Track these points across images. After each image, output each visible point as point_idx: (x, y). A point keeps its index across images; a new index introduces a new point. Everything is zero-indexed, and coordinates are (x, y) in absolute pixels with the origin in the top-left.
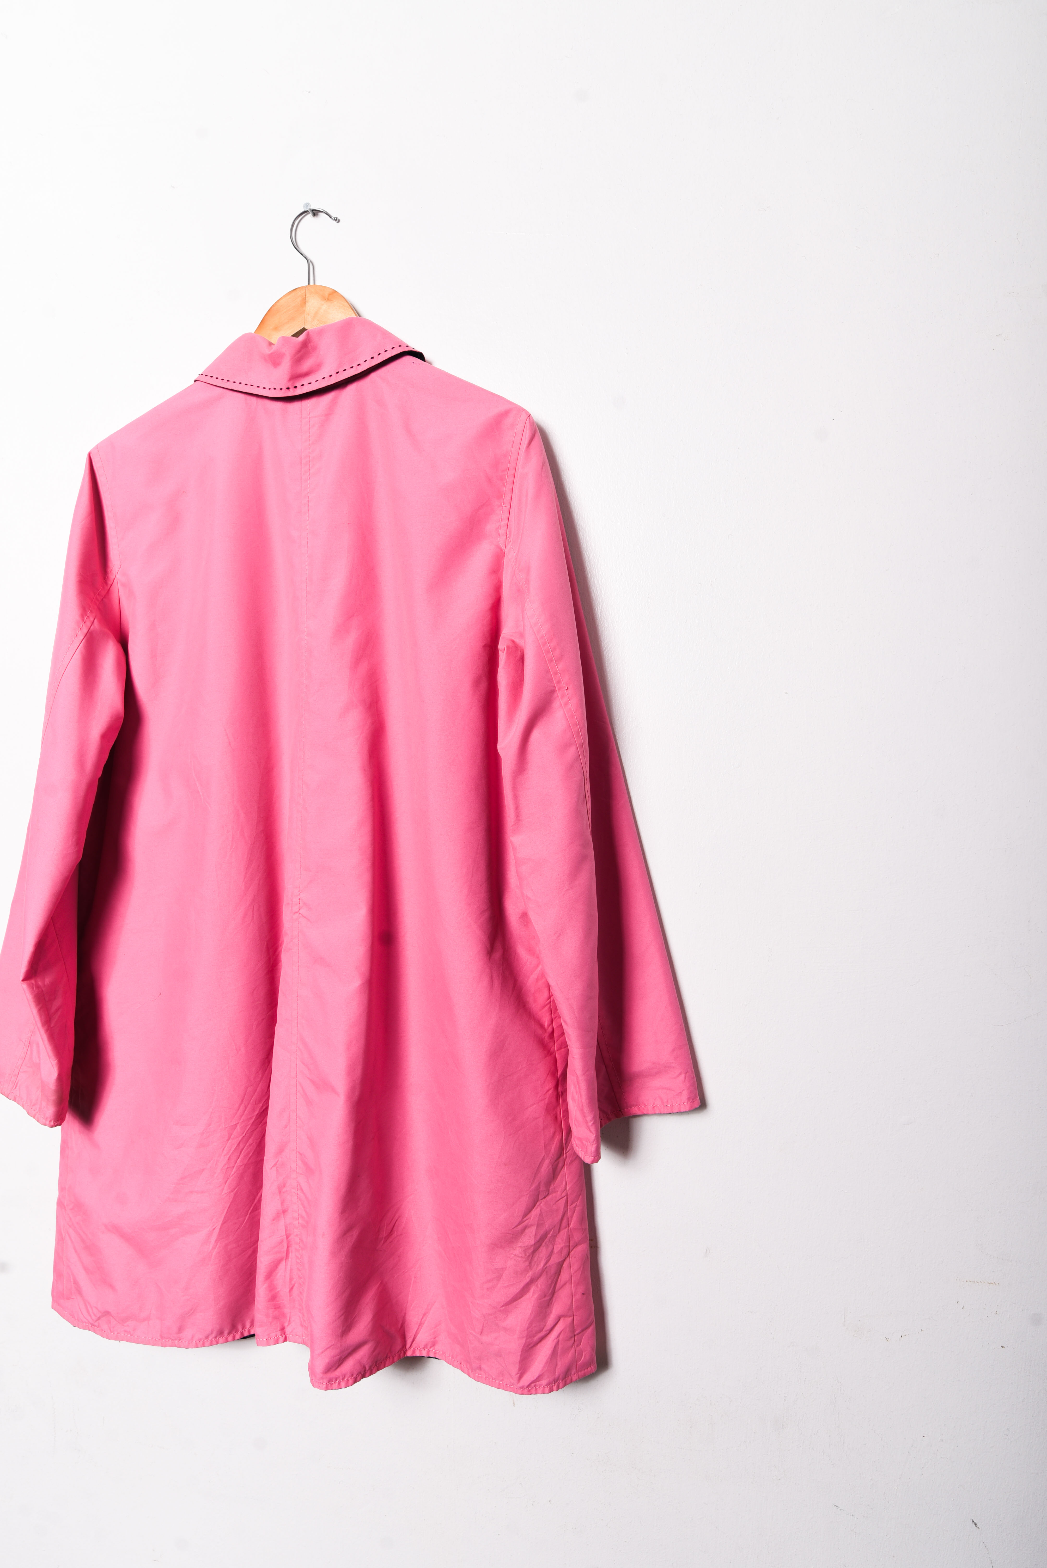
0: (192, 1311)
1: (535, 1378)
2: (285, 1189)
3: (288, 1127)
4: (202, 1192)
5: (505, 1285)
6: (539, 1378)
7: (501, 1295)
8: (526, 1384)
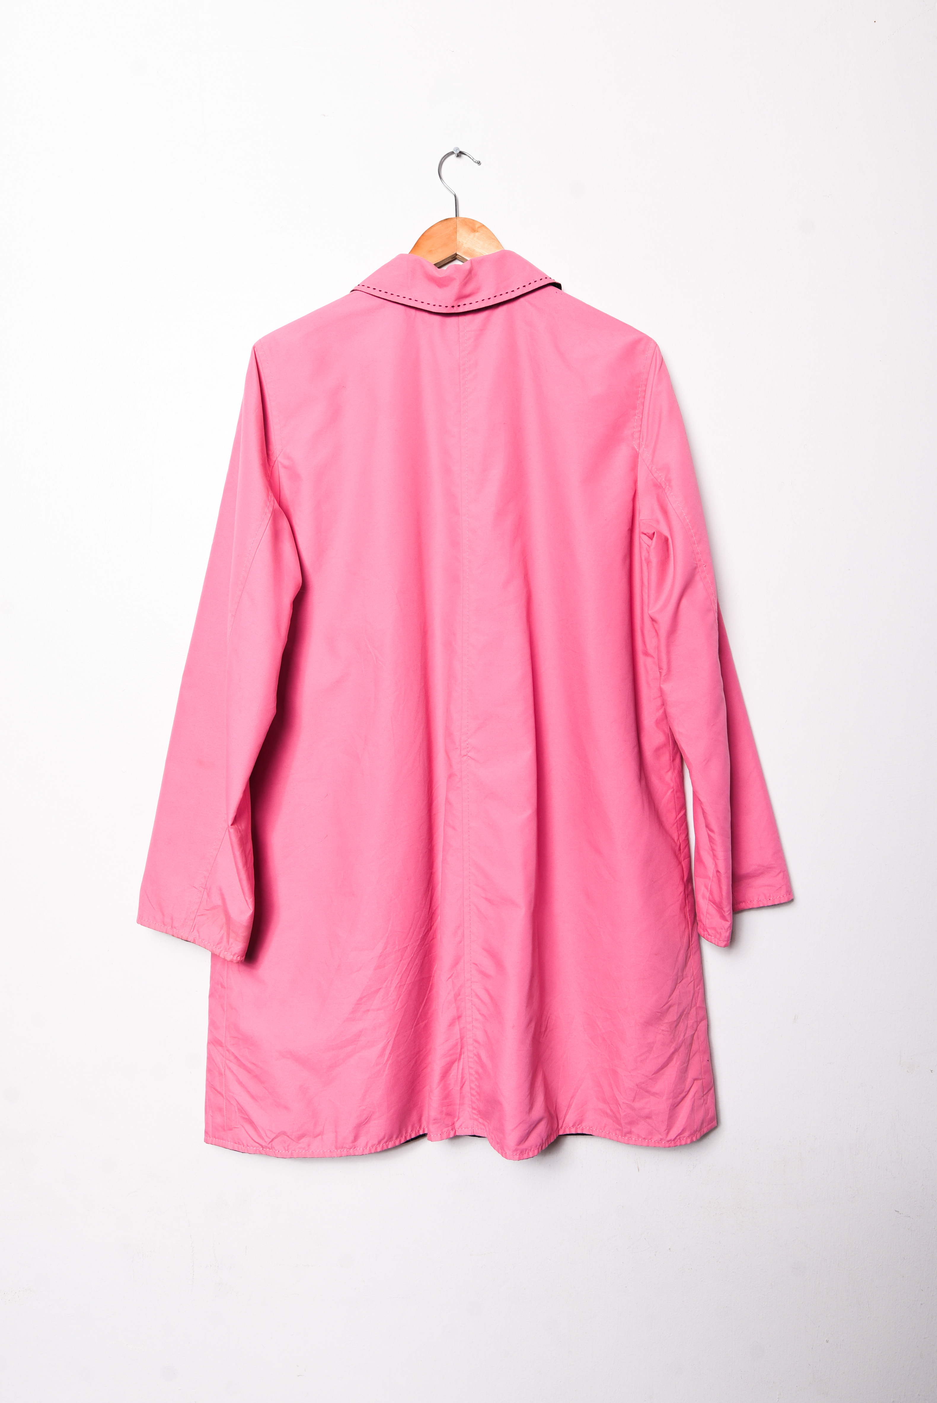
0: (367, 1120)
1: (680, 1132)
2: (460, 997)
3: (462, 942)
4: (378, 1010)
5: (655, 1056)
6: (683, 1131)
7: (651, 1065)
8: (673, 1138)
